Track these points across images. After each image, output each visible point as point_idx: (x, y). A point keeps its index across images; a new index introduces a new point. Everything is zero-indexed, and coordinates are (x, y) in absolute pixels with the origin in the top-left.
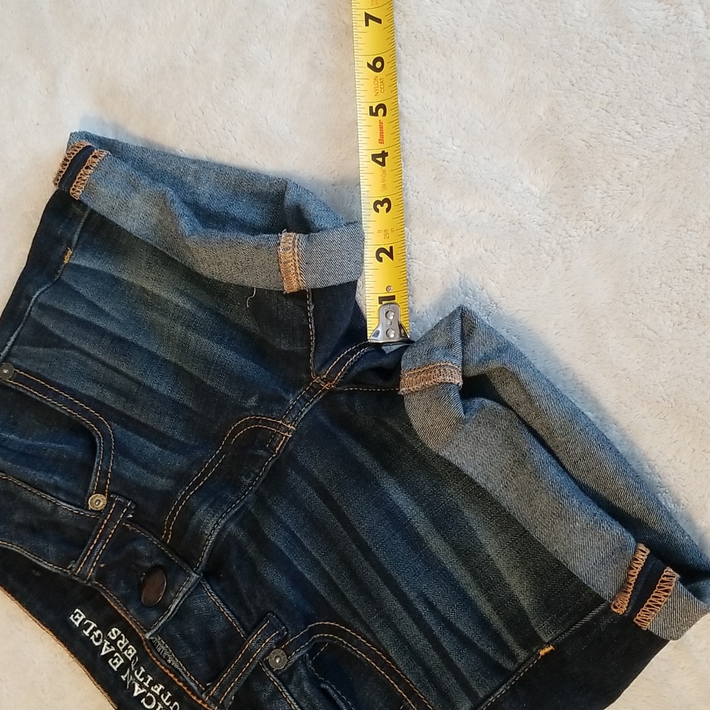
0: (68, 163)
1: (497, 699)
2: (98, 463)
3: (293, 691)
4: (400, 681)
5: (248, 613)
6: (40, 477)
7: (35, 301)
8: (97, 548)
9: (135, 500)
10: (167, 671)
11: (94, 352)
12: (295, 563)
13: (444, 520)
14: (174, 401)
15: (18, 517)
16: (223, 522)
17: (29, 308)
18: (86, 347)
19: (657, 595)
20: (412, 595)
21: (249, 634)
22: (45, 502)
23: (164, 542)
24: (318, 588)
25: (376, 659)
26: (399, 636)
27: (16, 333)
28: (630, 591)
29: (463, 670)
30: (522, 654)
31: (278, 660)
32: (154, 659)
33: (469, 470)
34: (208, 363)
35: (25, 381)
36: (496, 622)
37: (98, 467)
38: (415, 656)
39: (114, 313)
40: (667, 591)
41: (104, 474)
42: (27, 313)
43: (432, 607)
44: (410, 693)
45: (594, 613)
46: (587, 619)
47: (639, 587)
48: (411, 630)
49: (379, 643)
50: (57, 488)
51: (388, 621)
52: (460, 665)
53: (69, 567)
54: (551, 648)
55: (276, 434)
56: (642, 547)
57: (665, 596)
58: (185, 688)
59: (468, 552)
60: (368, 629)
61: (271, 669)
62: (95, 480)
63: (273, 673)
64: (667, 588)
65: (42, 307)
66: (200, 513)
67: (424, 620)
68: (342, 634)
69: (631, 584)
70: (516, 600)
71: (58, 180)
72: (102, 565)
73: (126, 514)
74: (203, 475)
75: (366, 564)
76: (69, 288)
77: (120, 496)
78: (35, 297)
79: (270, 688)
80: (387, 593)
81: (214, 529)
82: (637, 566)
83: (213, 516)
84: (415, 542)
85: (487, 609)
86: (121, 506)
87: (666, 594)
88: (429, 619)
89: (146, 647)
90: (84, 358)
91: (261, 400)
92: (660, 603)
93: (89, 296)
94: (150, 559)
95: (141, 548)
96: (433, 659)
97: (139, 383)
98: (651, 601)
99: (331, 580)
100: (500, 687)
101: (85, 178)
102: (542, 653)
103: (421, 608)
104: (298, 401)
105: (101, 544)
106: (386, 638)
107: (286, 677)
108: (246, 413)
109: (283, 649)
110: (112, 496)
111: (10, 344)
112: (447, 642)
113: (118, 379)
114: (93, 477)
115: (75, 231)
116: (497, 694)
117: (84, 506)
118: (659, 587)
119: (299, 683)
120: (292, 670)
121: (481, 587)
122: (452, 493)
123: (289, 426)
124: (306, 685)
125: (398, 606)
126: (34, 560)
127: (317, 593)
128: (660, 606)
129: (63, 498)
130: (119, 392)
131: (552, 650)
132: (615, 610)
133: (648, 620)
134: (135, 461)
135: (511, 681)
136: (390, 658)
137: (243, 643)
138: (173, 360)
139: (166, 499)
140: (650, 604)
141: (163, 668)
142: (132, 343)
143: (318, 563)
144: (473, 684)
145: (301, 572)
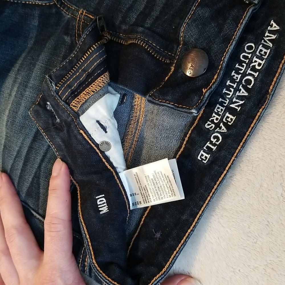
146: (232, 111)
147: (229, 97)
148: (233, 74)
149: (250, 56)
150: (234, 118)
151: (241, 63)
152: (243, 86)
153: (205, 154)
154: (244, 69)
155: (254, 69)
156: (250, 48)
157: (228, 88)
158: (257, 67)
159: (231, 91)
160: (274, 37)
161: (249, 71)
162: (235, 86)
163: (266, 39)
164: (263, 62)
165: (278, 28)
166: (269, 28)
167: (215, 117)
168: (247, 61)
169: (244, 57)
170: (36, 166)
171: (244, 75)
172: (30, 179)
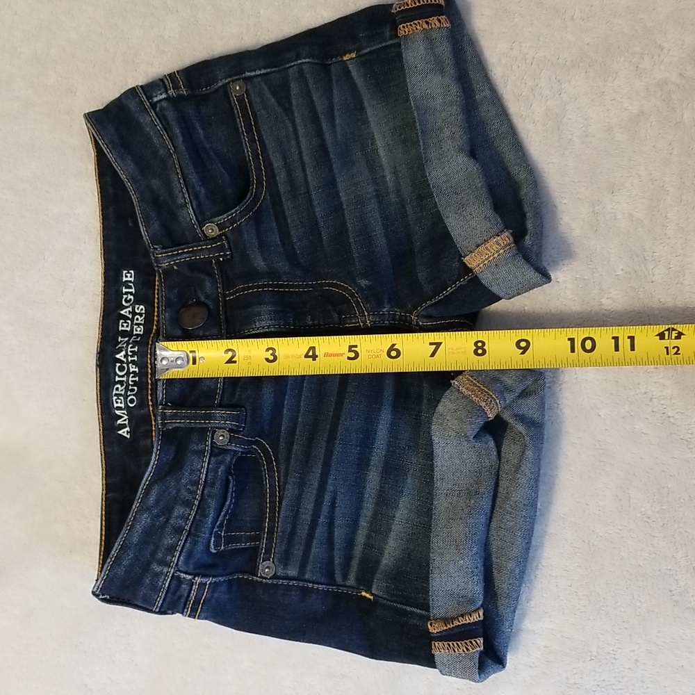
0: (418, 4)
1: (313, 587)
2: (236, 211)
3: (212, 462)
4: (272, 520)
5: (233, 394)
6: (194, 178)
7: (301, 63)
8: (184, 255)
9: (234, 254)
10: (149, 366)
11: (303, 140)
12: (287, 397)
13: (392, 470)
14: (317, 224)
15: (155, 183)
16: (273, 330)
17: (292, 64)
18: (301, 131)
19: (460, 645)
20: (330, 488)
21: (221, 406)
22: (182, 196)
23: (225, 296)
24: (284, 423)
25: (273, 495)
26: (299, 498)
27: (269, 70)
28: (449, 626)
29: (312, 554)
30: (352, 581)
31: (221, 438)
32: (149, 351)
33: (438, 463)
34: (365, 230)
35: (243, 108)
36: (358, 551)
37: (233, 213)
38: (295, 518)
39: (338, 129)
40: (467, 649)
41: (232, 221)
42: (288, 66)
43: (333, 505)
44: (271, 532)
45: (415, 610)
46: (409, 609)
47: (456, 631)
48: (308, 505)
49: (284, 490)
50: (197, 197)
51: (302, 484)
52: (313, 550)
53: (156, 246)
54: (372, 597)
55: (355, 317)
56: (481, 612)
57: (463, 651)
58: (150, 387)
59: (385, 501)
60: (286, 476)
61: (212, 438)
62: (223, 218)
63: (211, 442)
64: (469, 648)
65: (301, 72)
66: (265, 309)
67: (321, 507)
68: (269, 461)
69: (453, 624)
70: (382, 554)
71: (400, 8)
72: (175, 267)
73: (220, 256)
74: (287, 286)
75: (324, 444)
76: (330, 80)
77: (228, 243)
78: (304, 61)
79: (201, 447)
80: (317, 471)
81: (263, 327)
82: (467, 619)
83: (271, 320)
84: (363, 463)
85: (361, 538)
86: (222, 248)
87: (465, 650)
88: (325, 509)
89: (151, 338)
90: (292, 136)
91: (369, 288)
92: (456, 650)
93: (336, 100)
94: (207, 297)
95: (208, 284)
96: (303, 531)
97: (308, 191)
98: (453, 644)
99: (295, 428)
100: (322, 584)
101: (418, 27)
102: (364, 594)
103: (327, 499)
104: (389, 314)
105: (188, 256)
106: (290, 491)
107: (217, 451)
108: (352, 284)
109: (230, 436)
110: (223, 237)
111: (258, 72)
112: (320, 531)
113: (298, 173)
114: (225, 216)
115: (372, 46)
116: (316, 586)
117: (201, 224)
118: (466, 643)
119: (220, 463)
120: (223, 451)
121: (371, 526)
122: (414, 462)
123: (368, 322)
124: (222, 468)
125: (316, 484)
126: (139, 219)
127: (280, 425)
128: (455, 651)
129: (195, 207)
130: (291, 181)
131: (370, 599)
132: (429, 626)
133: (440, 651)
134: (258, 233)
135: (331, 589)
136: (280, 503)
137: (212, 407)
138: (343, 199)
139: (252, 274)
140: (451, 645)
141: (149, 361)
142: (330, 161)
143: (299, 411)
144: (309, 568)
145: (284, 405)
146: (124, 334)
147: (130, 346)
148: (137, 370)
149: (129, 393)
150: (121, 328)
151: (135, 383)
152: (123, 362)
153: (129, 279)
154: (131, 379)
155: (121, 383)
156: (132, 401)
157: (134, 353)
158: (119, 386)
159: (131, 351)
160: (119, 422)
161: (124, 379)
162: (130, 359)
163: (126, 417)
164: (115, 392)
165: (120, 432)
166: (128, 429)
167: (141, 319)
168: (130, 387)
169: (134, 390)
170: (298, 121)
171: (128, 373)
172: (294, 102)
